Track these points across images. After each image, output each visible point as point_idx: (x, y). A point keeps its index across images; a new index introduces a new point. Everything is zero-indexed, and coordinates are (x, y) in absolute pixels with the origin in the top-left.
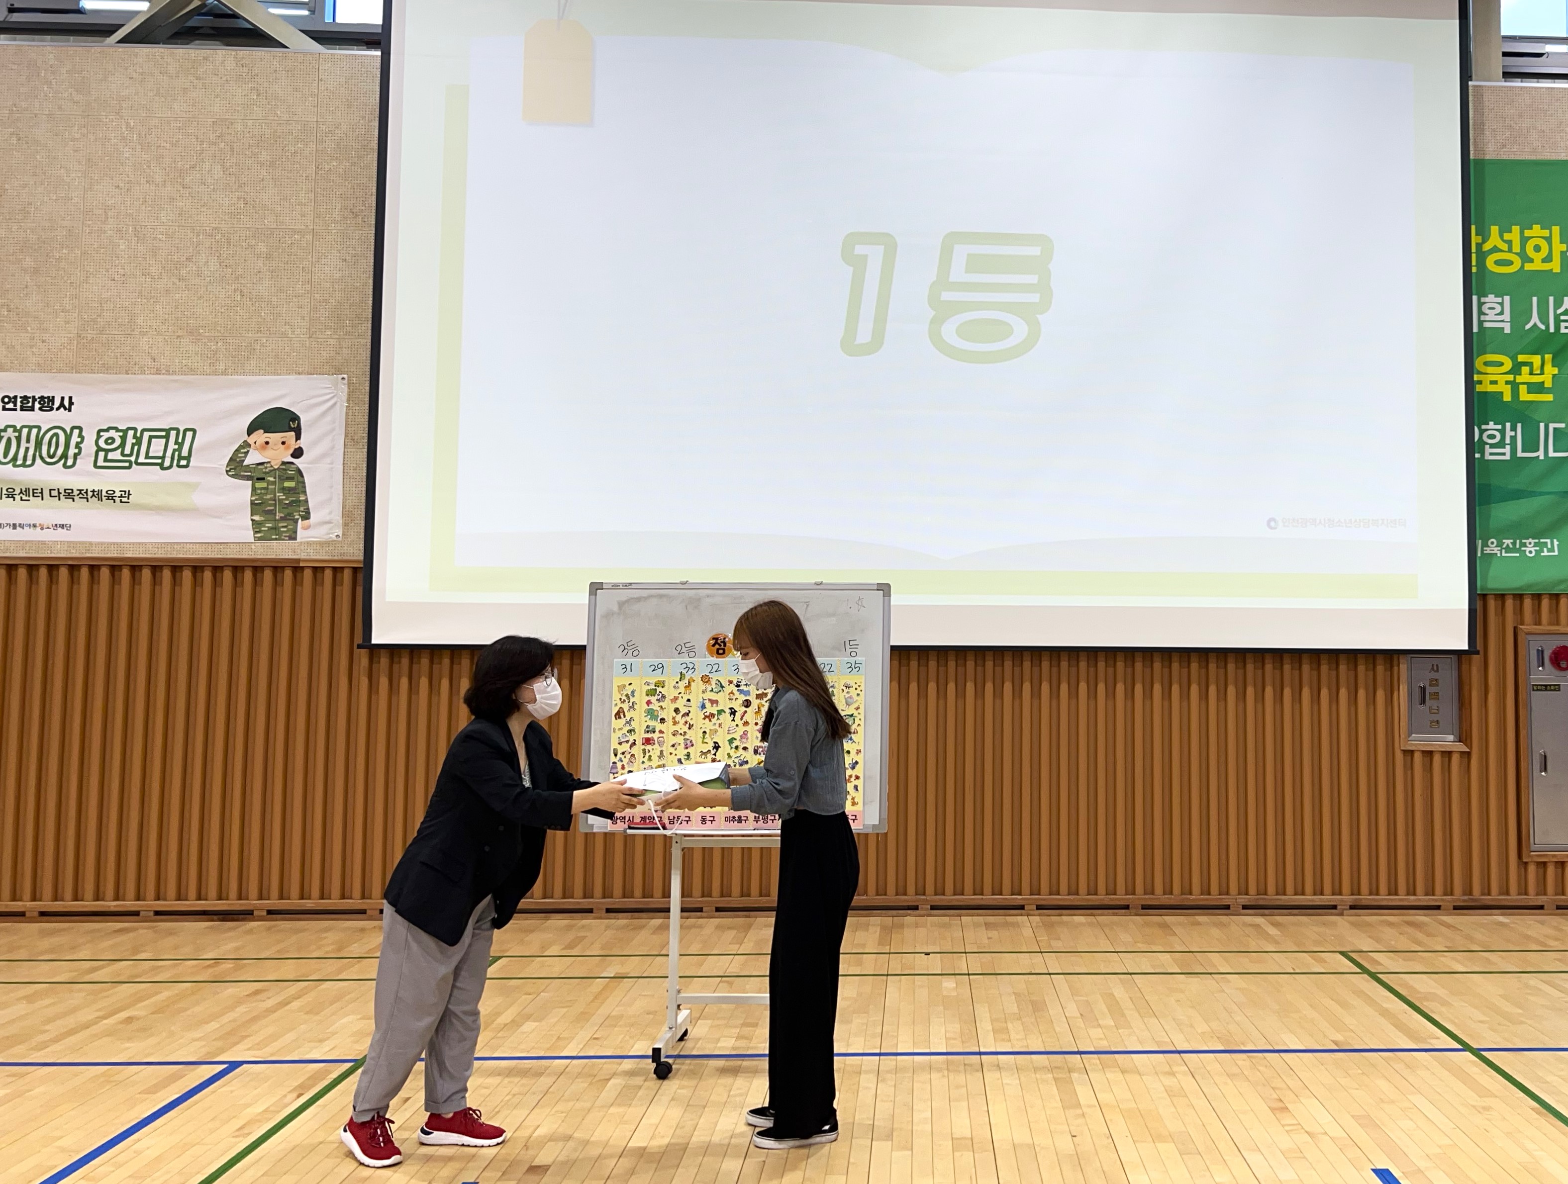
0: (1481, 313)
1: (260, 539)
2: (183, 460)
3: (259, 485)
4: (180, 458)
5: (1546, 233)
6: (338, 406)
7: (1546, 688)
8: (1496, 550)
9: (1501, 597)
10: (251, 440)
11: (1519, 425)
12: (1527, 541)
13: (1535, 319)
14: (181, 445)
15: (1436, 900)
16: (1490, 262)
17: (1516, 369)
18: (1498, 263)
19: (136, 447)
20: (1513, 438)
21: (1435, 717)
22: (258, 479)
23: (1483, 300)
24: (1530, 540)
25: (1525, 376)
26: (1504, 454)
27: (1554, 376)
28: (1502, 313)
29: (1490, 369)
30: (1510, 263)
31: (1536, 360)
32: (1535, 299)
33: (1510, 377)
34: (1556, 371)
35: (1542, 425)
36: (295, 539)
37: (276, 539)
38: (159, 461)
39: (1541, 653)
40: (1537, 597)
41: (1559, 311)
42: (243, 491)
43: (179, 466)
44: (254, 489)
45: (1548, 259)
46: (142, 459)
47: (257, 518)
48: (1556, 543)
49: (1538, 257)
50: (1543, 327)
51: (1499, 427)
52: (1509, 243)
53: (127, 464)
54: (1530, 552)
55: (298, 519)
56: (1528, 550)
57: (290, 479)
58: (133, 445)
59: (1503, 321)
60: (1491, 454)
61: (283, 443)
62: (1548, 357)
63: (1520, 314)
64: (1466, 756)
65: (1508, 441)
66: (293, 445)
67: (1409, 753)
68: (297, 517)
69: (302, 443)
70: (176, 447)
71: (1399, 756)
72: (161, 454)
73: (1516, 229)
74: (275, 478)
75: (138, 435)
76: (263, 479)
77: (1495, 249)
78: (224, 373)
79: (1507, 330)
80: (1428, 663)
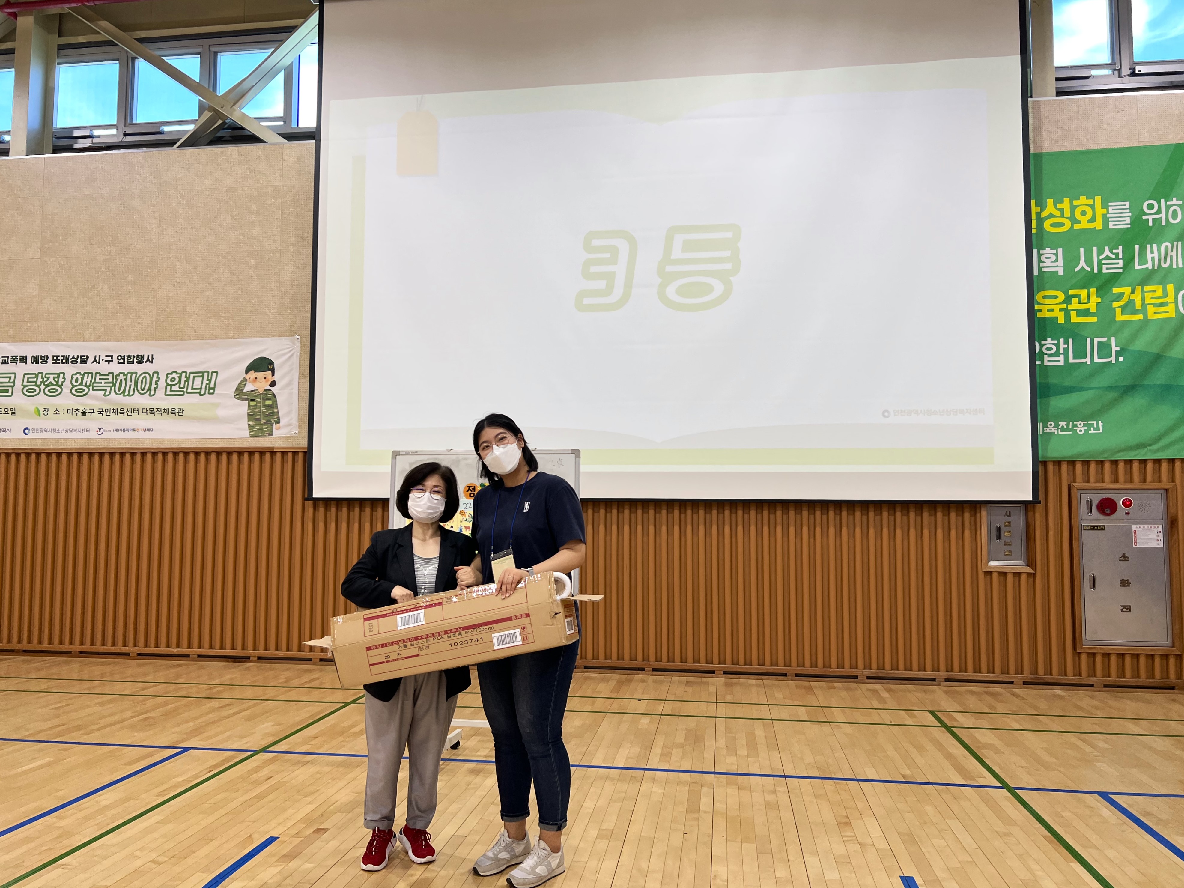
0: (1040, 261)
1: (252, 435)
2: (211, 390)
3: (253, 403)
4: (210, 389)
5: (1091, 202)
6: (295, 355)
7: (1094, 528)
8: (1054, 430)
9: (1058, 463)
10: (247, 377)
11: (1071, 340)
12: (1078, 423)
13: (1082, 263)
14: (210, 381)
15: (1009, 677)
16: (1047, 225)
17: (1068, 300)
18: (1053, 225)
19: (187, 383)
20: (1066, 350)
21: (1009, 548)
22: (252, 400)
23: (1041, 252)
24: (1080, 422)
25: (1075, 305)
26: (1059, 361)
27: (1097, 304)
28: (1056, 260)
29: (1047, 301)
30: (1063, 225)
31: (1084, 293)
32: (1082, 250)
33: (1064, 306)
34: (1099, 300)
35: (1089, 340)
36: (272, 435)
37: (261, 436)
38: (199, 391)
39: (1090, 503)
40: (1086, 463)
41: (1101, 257)
42: (243, 407)
43: (209, 393)
44: (249, 406)
45: (1092, 220)
46: (190, 390)
47: (251, 423)
48: (1100, 423)
49: (1084, 219)
50: (1089, 269)
51: (1055, 342)
52: (1062, 211)
53: (182, 393)
54: (1081, 431)
55: (273, 423)
56: (1078, 429)
57: (269, 399)
58: (185, 381)
59: (1057, 266)
60: (1049, 361)
61: (265, 378)
62: (1093, 290)
63: (1070, 261)
64: (1032, 576)
65: (1062, 351)
66: (270, 379)
67: (989, 574)
68: (273, 422)
69: (276, 378)
70: (208, 382)
71: (981, 576)
72: (199, 387)
73: (1067, 201)
74: (260, 399)
75: (188, 376)
76: (254, 400)
77: (1051, 216)
78: (233, 338)
79: (1061, 272)
80: (1003, 510)
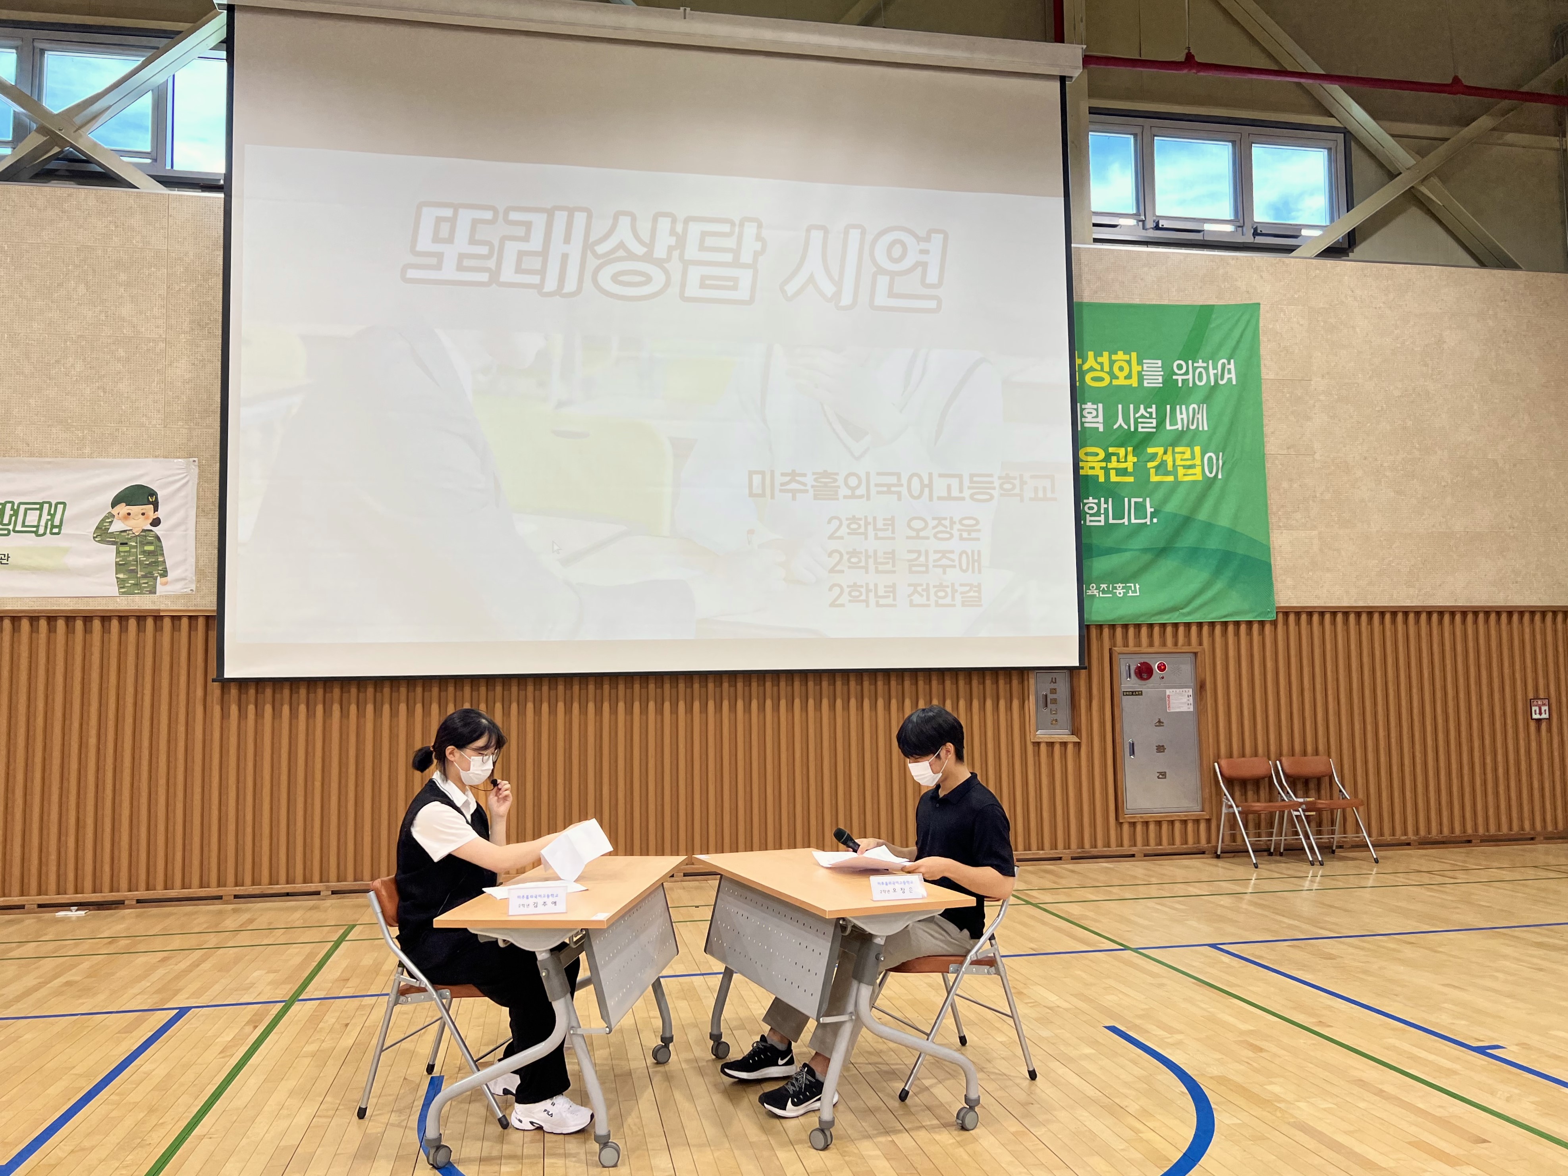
0: (1082, 416)
1: (123, 593)
2: (55, 528)
3: (122, 548)
4: (53, 527)
5: (1127, 357)
6: (190, 483)
7: (1133, 693)
8: (1096, 592)
9: (1100, 627)
10: (115, 511)
11: (1110, 500)
12: (1118, 585)
13: (1120, 421)
14: (53, 516)
15: (1058, 853)
16: (1088, 378)
17: (1108, 458)
18: (1094, 379)
19: (13, 518)
20: (1106, 509)
21: (1055, 717)
22: (122, 544)
23: (1083, 406)
24: (1120, 584)
25: (1113, 464)
26: (1100, 521)
27: (1134, 463)
28: (1097, 416)
29: (1090, 458)
30: (1101, 379)
31: (1122, 451)
32: (1120, 406)
33: (1104, 464)
34: (1135, 460)
35: (1126, 500)
36: (155, 593)
37: (138, 593)
38: (34, 529)
39: (1129, 668)
40: (1125, 627)
41: (1137, 416)
42: (109, 555)
43: (52, 534)
44: (118, 552)
45: (1129, 377)
46: (19, 528)
47: (121, 576)
48: (1138, 586)
49: (1122, 375)
50: (1126, 427)
51: (1096, 501)
52: (1101, 364)
53: (6, 532)
54: (1120, 593)
55: (157, 577)
56: (1118, 592)
57: (150, 543)
58: (11, 516)
59: (1098, 422)
60: (1091, 521)
61: (143, 514)
62: (1130, 449)
63: (1110, 418)
64: (1078, 745)
65: (1102, 511)
66: (152, 516)
67: (1037, 744)
68: (156, 575)
69: (160, 514)
70: (49, 517)
71: (1030, 748)
72: (36, 524)
73: (1106, 354)
74: (136, 543)
75: (15, 507)
76: (126, 544)
77: (1092, 369)
78: (91, 456)
79: (1101, 429)
80: (1049, 677)
